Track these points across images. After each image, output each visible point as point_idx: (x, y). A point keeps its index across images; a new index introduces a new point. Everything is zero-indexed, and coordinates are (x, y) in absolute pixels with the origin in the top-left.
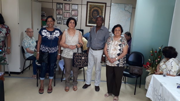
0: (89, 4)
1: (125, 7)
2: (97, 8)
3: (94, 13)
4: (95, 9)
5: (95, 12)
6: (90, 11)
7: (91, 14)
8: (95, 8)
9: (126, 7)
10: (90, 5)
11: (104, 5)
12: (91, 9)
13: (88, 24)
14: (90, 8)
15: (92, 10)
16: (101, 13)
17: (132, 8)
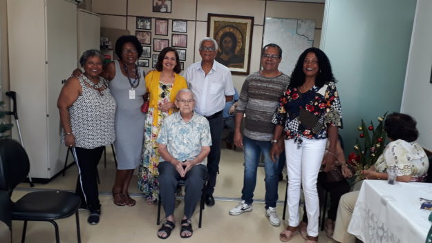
0: (213, 19)
1: (298, 26)
3: (225, 41)
5: (228, 39)
6: (216, 35)
9: (300, 28)
10: (215, 22)
11: (249, 21)
12: (218, 32)
16: (240, 40)
17: (316, 29)
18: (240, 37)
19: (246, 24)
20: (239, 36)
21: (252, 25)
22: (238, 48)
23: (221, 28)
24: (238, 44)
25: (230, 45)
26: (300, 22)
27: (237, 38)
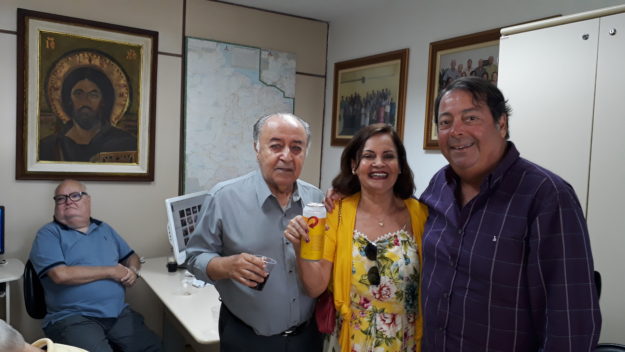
0: (35, 27)
1: (263, 65)
2: (96, 62)
3: (80, 92)
4: (87, 62)
5: (87, 85)
6: (47, 73)
7: (57, 95)
8: (83, 59)
9: (267, 68)
10: (44, 36)
11: (146, 43)
12: (54, 65)
13: (35, 165)
14: (45, 54)
15: (64, 68)
16: (124, 90)
17: (297, 73)
18: (123, 81)
19: (138, 49)
20: (118, 79)
21: (155, 53)
22: (118, 111)
23: (65, 55)
24: (118, 100)
25: (95, 102)
26: (265, 55)
27: (114, 83)
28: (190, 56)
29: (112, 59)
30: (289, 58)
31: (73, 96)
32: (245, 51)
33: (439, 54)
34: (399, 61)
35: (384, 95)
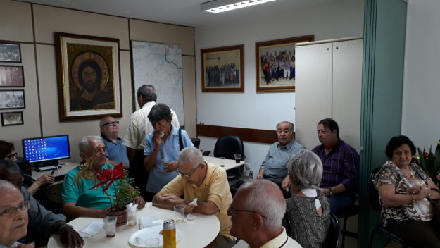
0: (65, 41)
2: (93, 57)
3: (86, 73)
4: (88, 57)
5: (89, 69)
6: (71, 64)
7: (76, 75)
8: (86, 56)
10: (68, 45)
11: (114, 45)
12: (74, 60)
15: (78, 62)
16: (106, 71)
17: (183, 55)
18: (105, 66)
19: (110, 48)
20: (103, 65)
21: (119, 50)
23: (79, 55)
25: (93, 78)
26: (167, 47)
27: (101, 68)
28: (134, 50)
29: (100, 55)
30: (178, 48)
31: (83, 76)
32: (158, 45)
33: (260, 48)
34: (239, 51)
35: (232, 66)
